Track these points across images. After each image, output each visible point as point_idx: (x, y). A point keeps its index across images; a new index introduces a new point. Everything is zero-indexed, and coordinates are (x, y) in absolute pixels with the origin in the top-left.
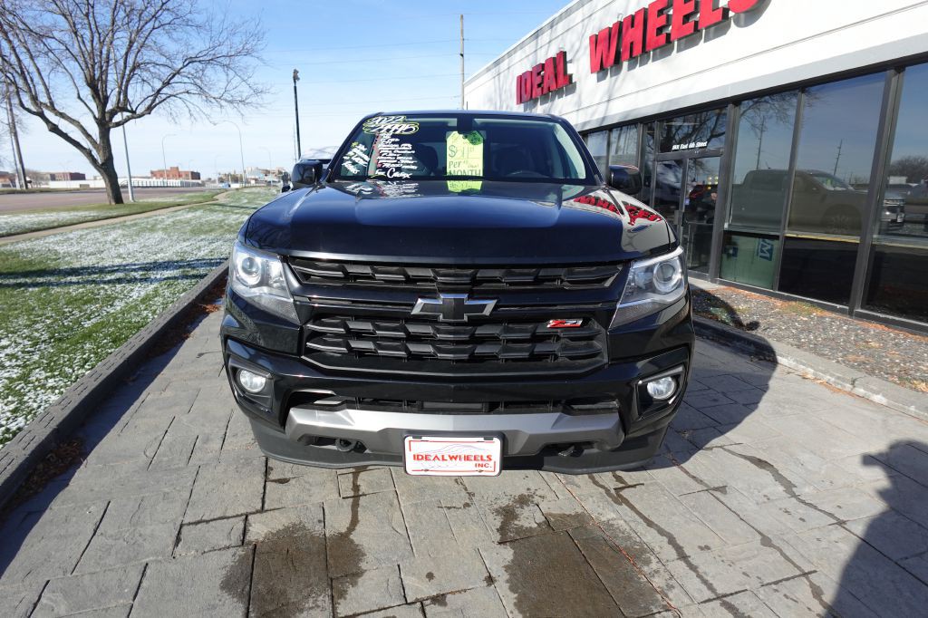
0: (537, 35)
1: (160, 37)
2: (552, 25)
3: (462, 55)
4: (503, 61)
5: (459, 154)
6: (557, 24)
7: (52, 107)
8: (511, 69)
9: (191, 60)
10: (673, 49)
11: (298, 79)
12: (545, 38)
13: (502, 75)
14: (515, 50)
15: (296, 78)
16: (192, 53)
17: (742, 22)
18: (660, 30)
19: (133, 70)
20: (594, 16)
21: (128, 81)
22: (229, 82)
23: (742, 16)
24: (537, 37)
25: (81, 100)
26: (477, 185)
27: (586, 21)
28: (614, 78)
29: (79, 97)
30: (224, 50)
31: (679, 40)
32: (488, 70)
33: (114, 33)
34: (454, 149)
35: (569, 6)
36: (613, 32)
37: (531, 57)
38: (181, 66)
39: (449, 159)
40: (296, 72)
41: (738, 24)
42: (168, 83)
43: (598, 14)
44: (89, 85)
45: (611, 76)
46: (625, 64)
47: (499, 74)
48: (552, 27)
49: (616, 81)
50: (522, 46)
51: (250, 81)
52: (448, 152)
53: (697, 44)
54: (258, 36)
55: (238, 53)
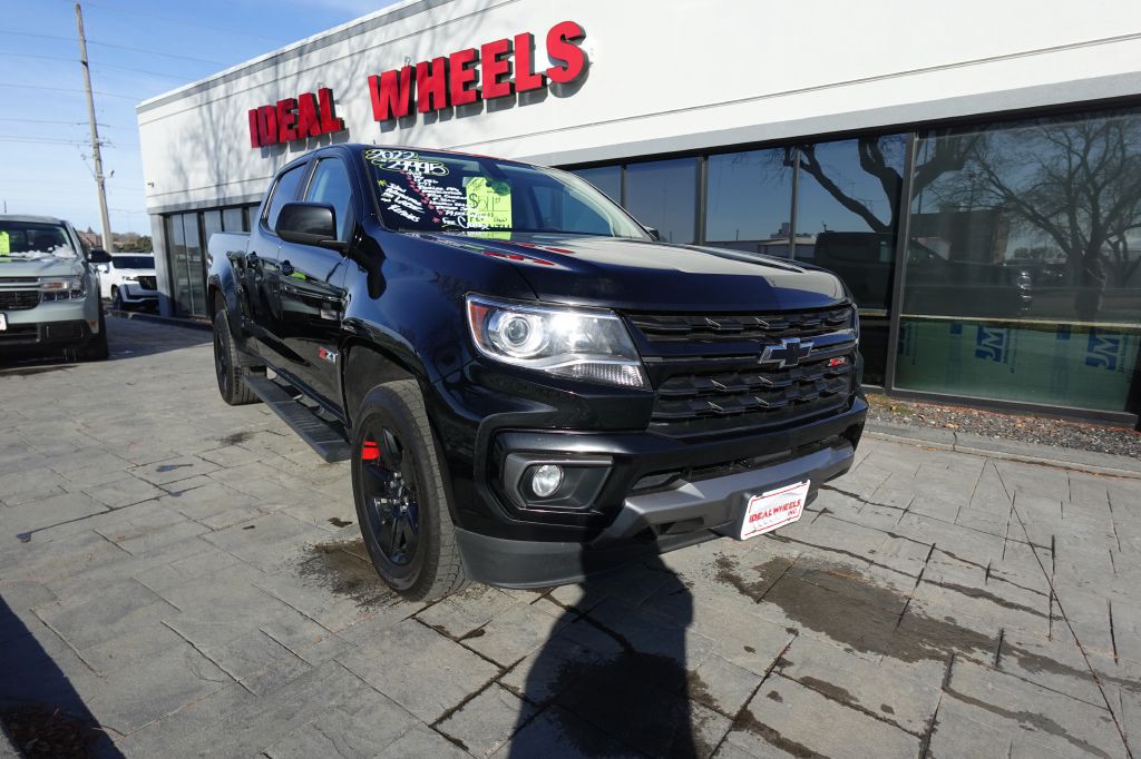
0: (275, 61)
2: (301, 52)
3: (85, 64)
4: (215, 86)
6: (310, 51)
8: (234, 99)
10: (482, 108)
12: (291, 66)
13: (215, 105)
14: (237, 74)
17: (560, 92)
18: (466, 85)
20: (367, 53)
23: (559, 86)
24: (277, 63)
27: (356, 57)
28: (406, 130)
31: (488, 99)
34: (476, 199)
35: (326, 33)
36: (403, 76)
37: (267, 87)
41: (555, 93)
43: (374, 52)
45: (401, 128)
46: (420, 117)
47: (209, 103)
48: (301, 54)
49: (409, 134)
50: (250, 70)
53: (511, 107)
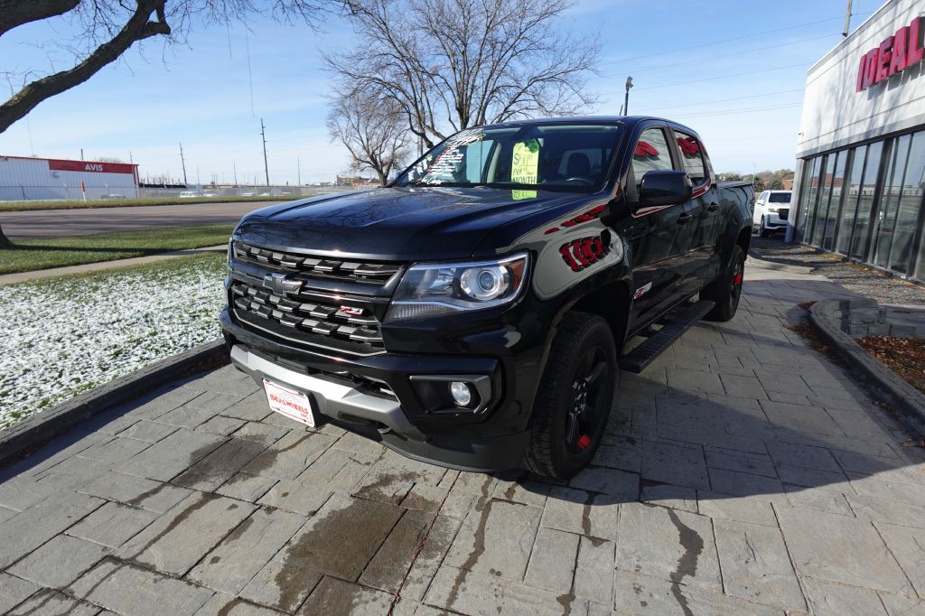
1: (514, 63)
4: (855, 38)
5: (521, 162)
7: (432, 129)
8: (861, 48)
9: (536, 79)
11: (632, 86)
12: (906, 3)
13: (849, 57)
14: (868, 24)
15: (629, 85)
16: (536, 74)
19: (492, 92)
21: (487, 104)
22: (561, 96)
24: (897, 3)
25: (451, 122)
26: (533, 194)
29: (450, 120)
30: (564, 67)
32: (836, 52)
33: (479, 65)
34: (518, 157)
38: (526, 85)
39: (514, 166)
40: (630, 79)
42: (514, 102)
44: (457, 109)
47: (847, 56)
51: (583, 92)
52: (514, 160)
54: (595, 49)
55: (576, 68)
